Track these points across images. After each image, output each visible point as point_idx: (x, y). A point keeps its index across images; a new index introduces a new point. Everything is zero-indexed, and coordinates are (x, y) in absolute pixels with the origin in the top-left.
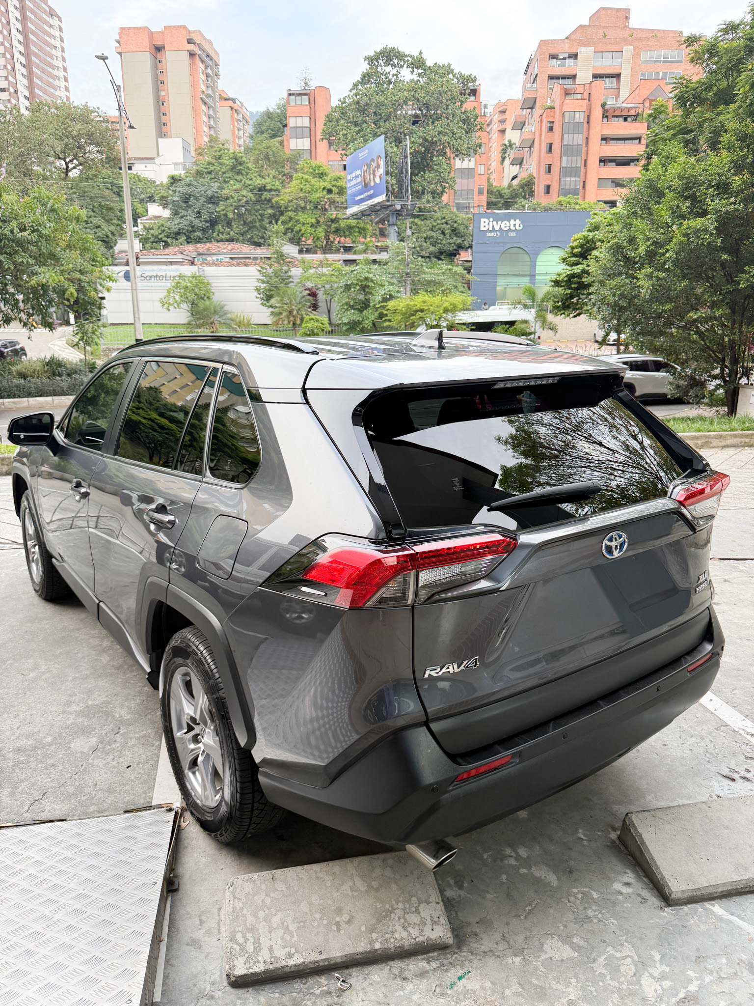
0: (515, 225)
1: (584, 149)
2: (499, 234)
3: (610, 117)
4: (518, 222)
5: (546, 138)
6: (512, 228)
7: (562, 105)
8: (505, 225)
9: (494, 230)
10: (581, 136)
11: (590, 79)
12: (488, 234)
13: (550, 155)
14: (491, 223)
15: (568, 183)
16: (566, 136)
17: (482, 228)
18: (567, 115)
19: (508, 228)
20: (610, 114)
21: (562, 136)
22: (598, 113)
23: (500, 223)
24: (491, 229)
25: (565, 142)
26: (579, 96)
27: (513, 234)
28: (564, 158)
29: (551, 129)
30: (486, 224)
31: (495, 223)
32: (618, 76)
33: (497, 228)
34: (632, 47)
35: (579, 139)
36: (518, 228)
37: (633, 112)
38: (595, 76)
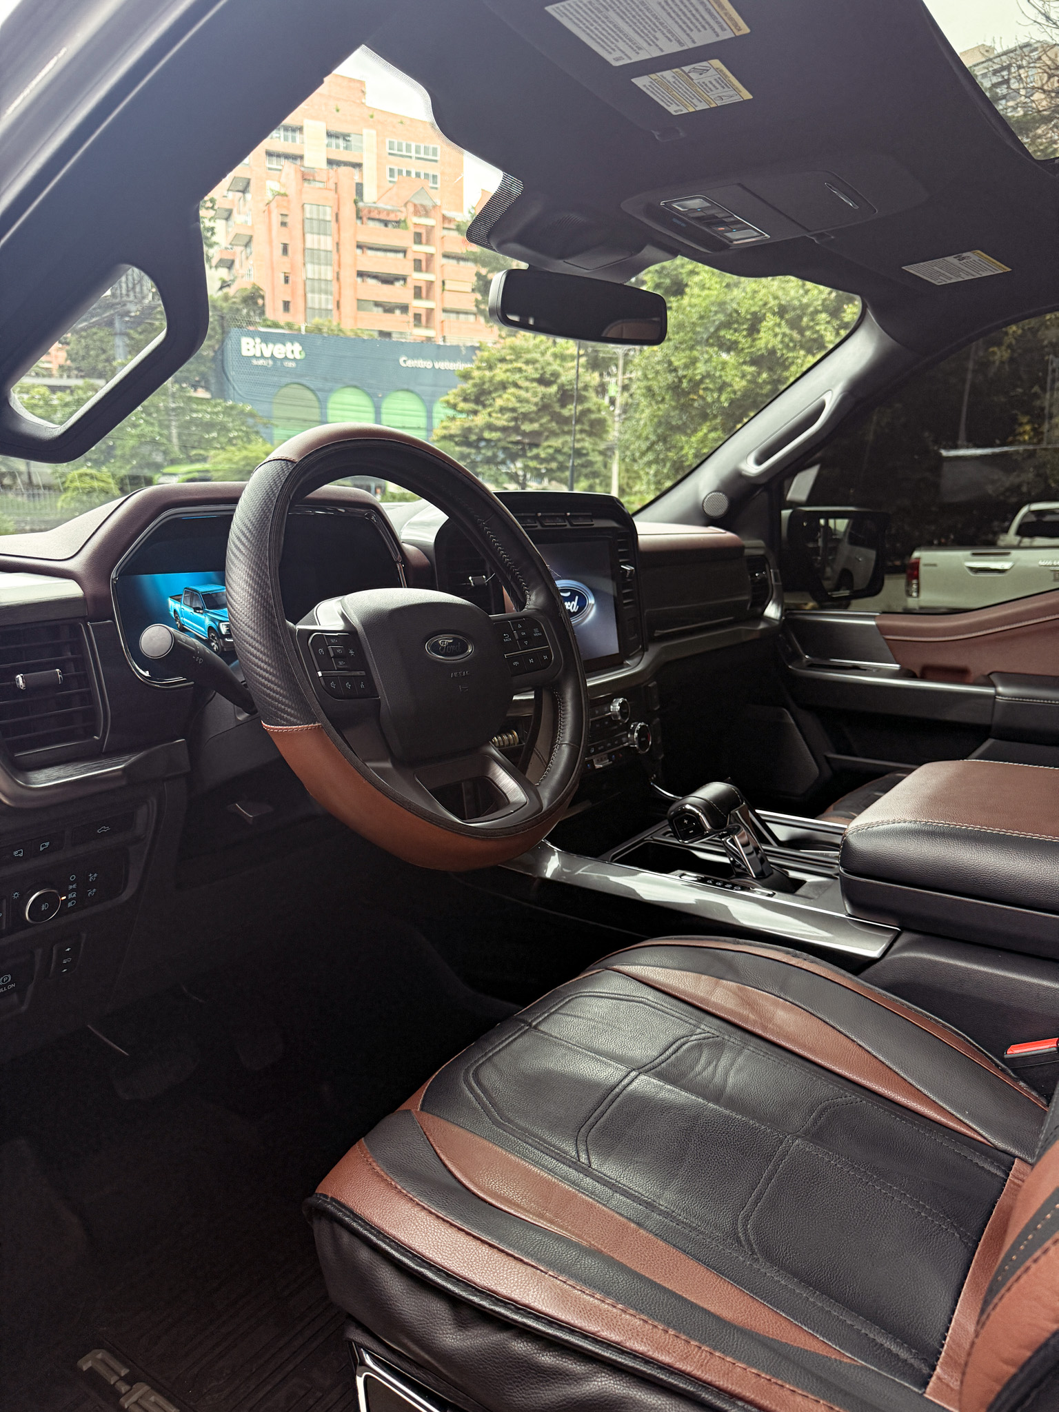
0: (292, 351)
1: (335, 257)
2: (271, 362)
3: (365, 219)
4: (297, 347)
5: (280, 236)
6: (290, 356)
7: (300, 192)
8: (279, 350)
9: (262, 357)
10: (329, 239)
11: (324, 165)
12: (255, 362)
13: (285, 257)
14: (257, 346)
15: (317, 301)
16: (308, 236)
17: (245, 353)
18: (307, 207)
19: (282, 356)
20: (364, 213)
21: (304, 235)
22: (348, 211)
23: (271, 345)
24: (258, 354)
25: (308, 245)
26: (321, 185)
27: (292, 365)
28: (309, 266)
29: (284, 224)
30: (251, 347)
31: (264, 345)
32: (358, 166)
33: (268, 354)
34: (374, 132)
35: (327, 243)
36: (298, 357)
37: (392, 217)
38: (330, 162)
